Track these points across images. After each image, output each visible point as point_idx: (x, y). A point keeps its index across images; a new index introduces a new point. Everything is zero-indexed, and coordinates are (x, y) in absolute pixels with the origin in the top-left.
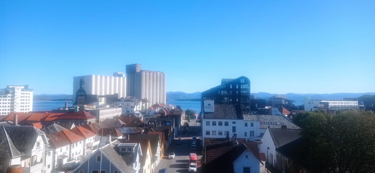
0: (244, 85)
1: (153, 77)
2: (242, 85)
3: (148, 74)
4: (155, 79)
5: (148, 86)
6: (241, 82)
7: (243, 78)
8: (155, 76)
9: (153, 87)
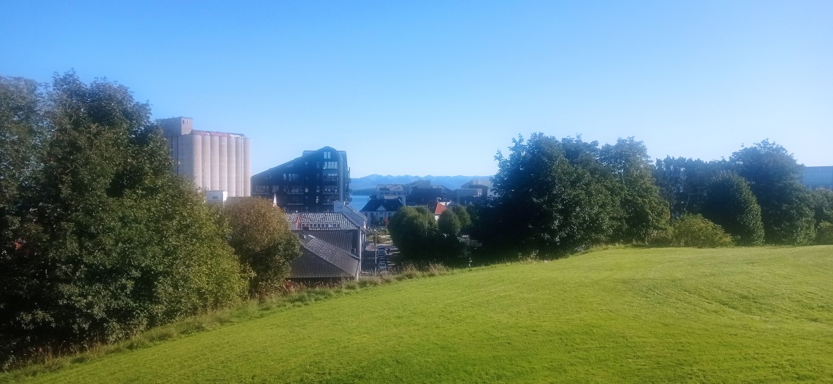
0: (329, 163)
1: (221, 146)
2: (326, 163)
3: (208, 138)
4: (225, 149)
5: (208, 164)
6: (325, 157)
7: (327, 149)
8: (225, 143)
9: (220, 167)
